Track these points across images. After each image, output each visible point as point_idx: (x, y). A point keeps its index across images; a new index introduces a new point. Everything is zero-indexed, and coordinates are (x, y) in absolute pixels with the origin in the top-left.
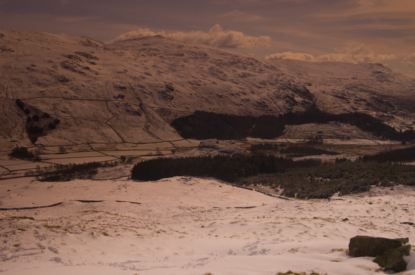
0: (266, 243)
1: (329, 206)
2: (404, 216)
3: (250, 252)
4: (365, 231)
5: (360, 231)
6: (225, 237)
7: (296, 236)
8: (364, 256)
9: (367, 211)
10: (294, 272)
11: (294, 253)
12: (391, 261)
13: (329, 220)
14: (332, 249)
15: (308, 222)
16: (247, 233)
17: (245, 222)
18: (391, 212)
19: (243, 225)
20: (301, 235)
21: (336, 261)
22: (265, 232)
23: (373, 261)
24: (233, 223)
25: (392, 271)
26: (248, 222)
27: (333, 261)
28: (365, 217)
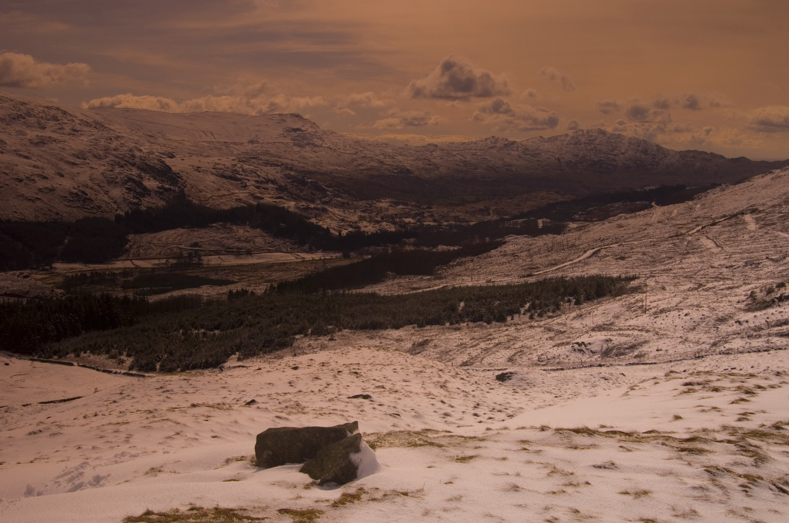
0: (100, 465)
1: (220, 380)
2: (354, 384)
3: (70, 486)
4: (287, 419)
5: (277, 420)
6: (19, 463)
7: (160, 443)
8: (282, 463)
9: (290, 383)
10: (156, 512)
11: (156, 475)
12: (330, 466)
13: (219, 406)
14: (225, 458)
15: (180, 414)
16: (65, 449)
17: (59, 429)
18: (331, 380)
19: (55, 434)
20: (169, 441)
21: (234, 480)
22: (99, 443)
23: (301, 471)
24: (35, 433)
25: (333, 483)
26: (65, 428)
27: (229, 481)
28: (286, 394)
